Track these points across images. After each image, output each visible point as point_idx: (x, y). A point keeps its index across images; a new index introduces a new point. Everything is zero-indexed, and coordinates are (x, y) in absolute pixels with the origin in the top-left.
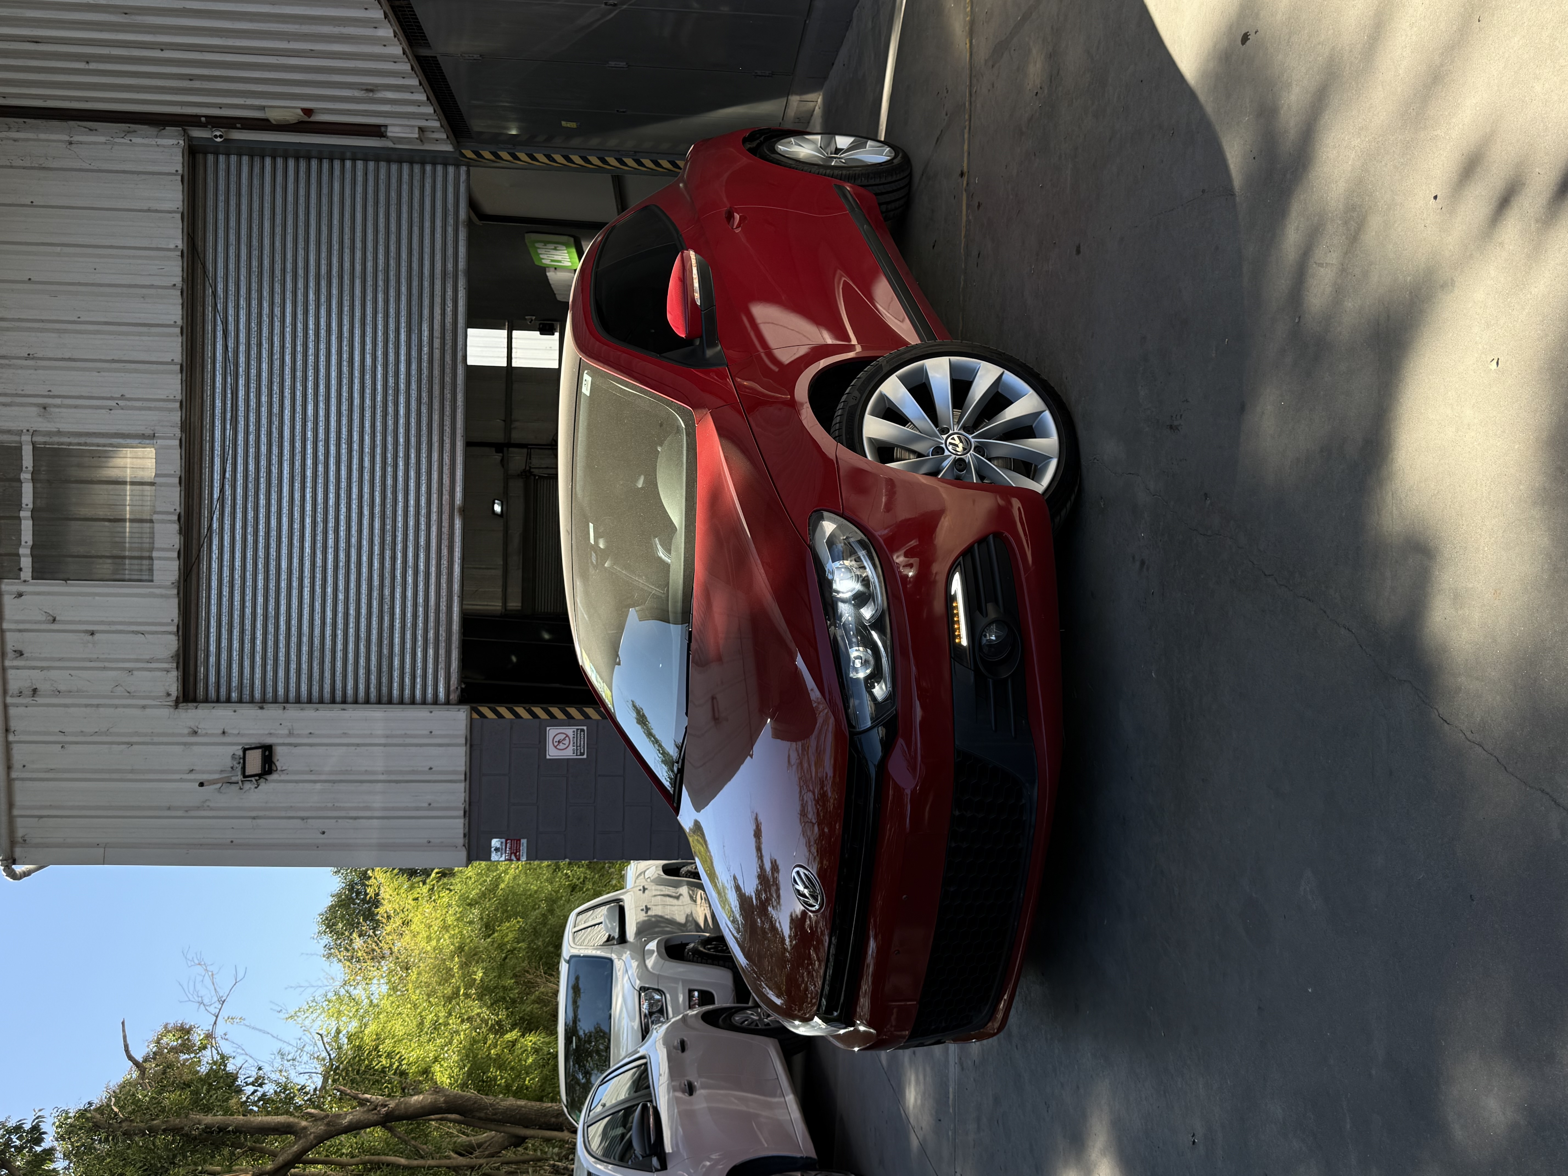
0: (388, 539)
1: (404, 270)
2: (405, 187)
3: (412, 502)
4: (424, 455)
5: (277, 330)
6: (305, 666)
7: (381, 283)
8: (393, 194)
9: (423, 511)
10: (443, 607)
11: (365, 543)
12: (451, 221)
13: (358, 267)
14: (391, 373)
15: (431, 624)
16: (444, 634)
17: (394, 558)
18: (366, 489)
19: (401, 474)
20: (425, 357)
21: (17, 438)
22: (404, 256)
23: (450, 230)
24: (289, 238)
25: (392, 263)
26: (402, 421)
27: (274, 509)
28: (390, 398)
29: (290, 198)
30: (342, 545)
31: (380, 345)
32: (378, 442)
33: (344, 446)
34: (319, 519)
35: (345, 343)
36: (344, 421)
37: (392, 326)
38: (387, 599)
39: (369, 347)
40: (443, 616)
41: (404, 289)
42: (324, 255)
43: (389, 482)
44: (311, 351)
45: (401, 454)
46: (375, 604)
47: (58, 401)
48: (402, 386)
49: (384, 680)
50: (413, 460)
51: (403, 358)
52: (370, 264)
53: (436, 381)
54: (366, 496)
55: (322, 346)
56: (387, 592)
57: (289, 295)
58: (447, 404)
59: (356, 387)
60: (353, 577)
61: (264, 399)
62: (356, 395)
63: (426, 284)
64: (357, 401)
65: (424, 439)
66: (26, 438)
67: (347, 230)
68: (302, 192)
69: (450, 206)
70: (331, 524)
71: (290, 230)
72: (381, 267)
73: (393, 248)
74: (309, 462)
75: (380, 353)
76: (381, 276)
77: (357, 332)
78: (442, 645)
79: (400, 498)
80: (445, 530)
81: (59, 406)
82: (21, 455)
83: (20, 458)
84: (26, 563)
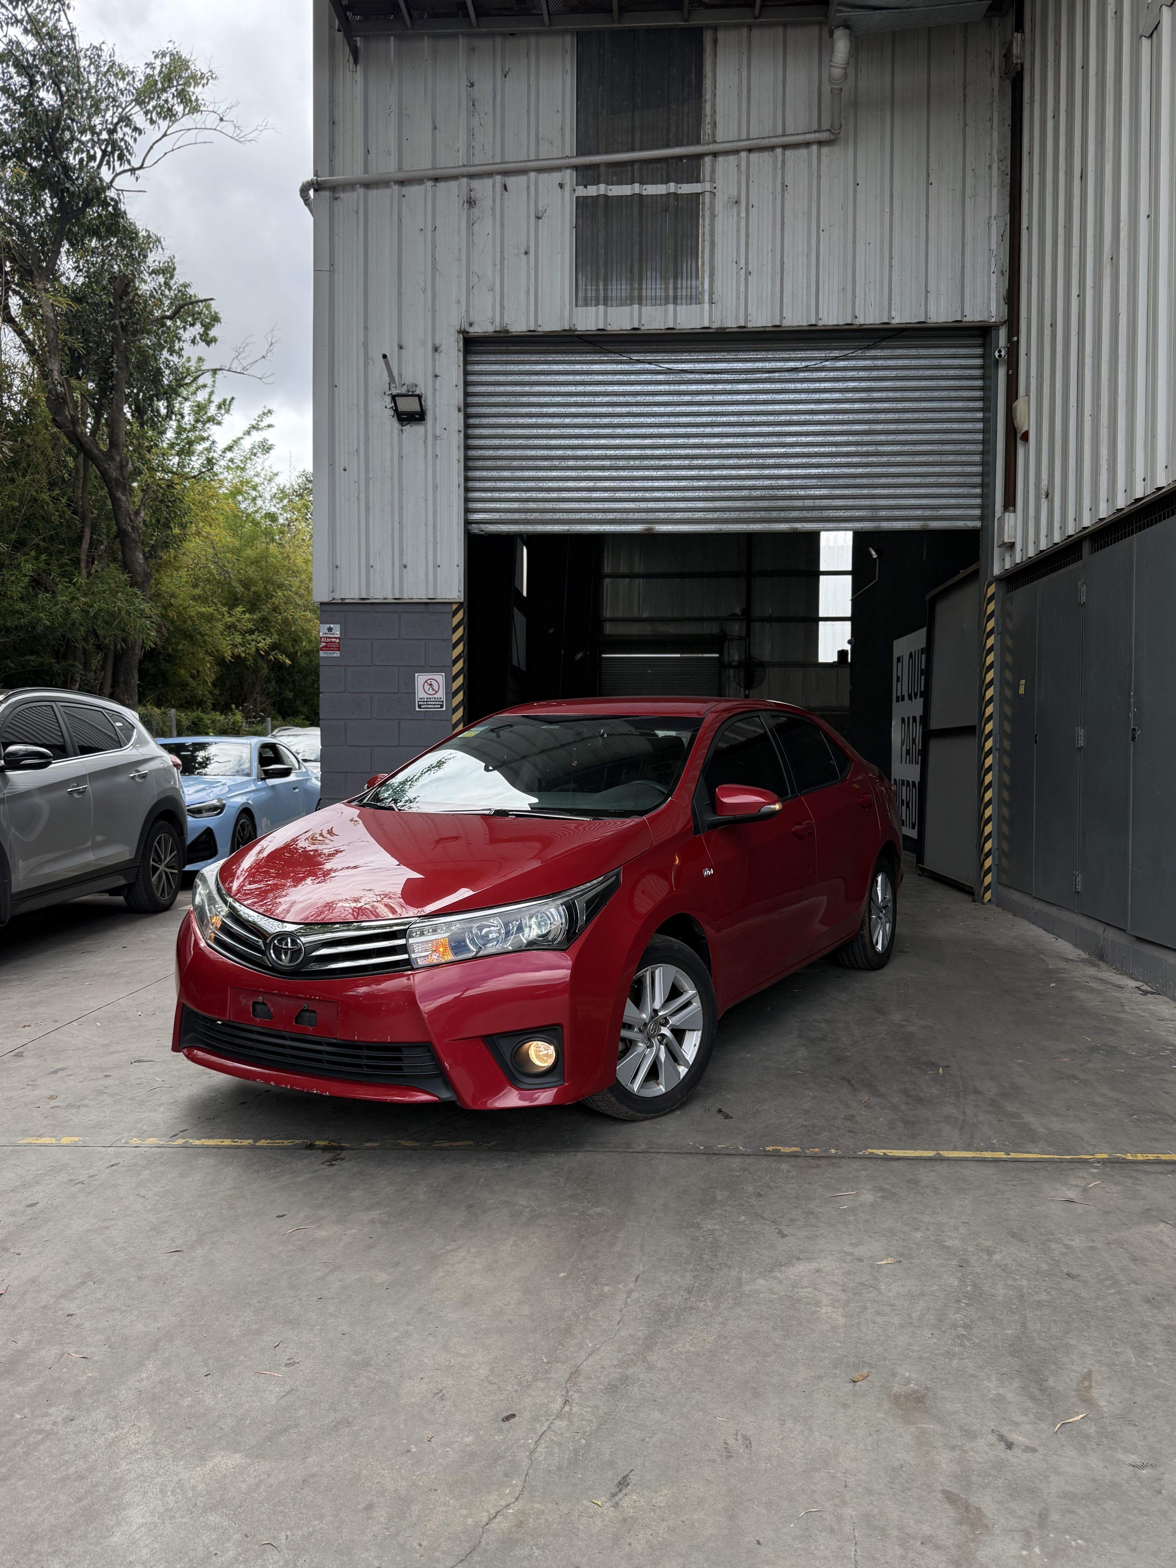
0: (621, 463)
1: (878, 470)
2: (959, 469)
3: (656, 484)
4: (701, 494)
7: (865, 449)
8: (951, 458)
9: (648, 495)
10: (558, 516)
11: (618, 441)
12: (928, 513)
13: (879, 427)
14: (778, 461)
15: (542, 505)
16: (531, 517)
17: (603, 468)
18: (668, 441)
20: (794, 492)
21: (707, 178)
22: (892, 470)
23: (919, 512)
25: (885, 459)
26: (734, 472)
28: (754, 461)
30: (616, 420)
31: (805, 450)
32: (712, 451)
33: (709, 419)
34: (639, 399)
35: (808, 417)
36: (733, 419)
37: (824, 460)
38: (564, 463)
39: (804, 439)
40: (549, 516)
41: (860, 470)
42: (891, 394)
43: (675, 462)
45: (702, 473)
46: (560, 453)
47: (743, 215)
48: (767, 472)
49: (489, 463)
50: (696, 484)
51: (794, 471)
52: (883, 438)
53: (773, 504)
54: (661, 441)
55: (803, 396)
56: (571, 463)
58: (751, 515)
59: (766, 429)
60: (585, 431)
62: (757, 429)
63: (865, 491)
64: (751, 429)
65: (717, 494)
66: (707, 186)
67: (917, 416)
68: (952, 372)
69: (941, 512)
70: (635, 409)
72: (880, 448)
73: (899, 459)
74: (694, 387)
75: (798, 450)
76: (871, 448)
77: (818, 428)
78: (522, 516)
80: (631, 516)
81: (738, 215)
82: (692, 183)
83: (688, 182)
84: (592, 191)
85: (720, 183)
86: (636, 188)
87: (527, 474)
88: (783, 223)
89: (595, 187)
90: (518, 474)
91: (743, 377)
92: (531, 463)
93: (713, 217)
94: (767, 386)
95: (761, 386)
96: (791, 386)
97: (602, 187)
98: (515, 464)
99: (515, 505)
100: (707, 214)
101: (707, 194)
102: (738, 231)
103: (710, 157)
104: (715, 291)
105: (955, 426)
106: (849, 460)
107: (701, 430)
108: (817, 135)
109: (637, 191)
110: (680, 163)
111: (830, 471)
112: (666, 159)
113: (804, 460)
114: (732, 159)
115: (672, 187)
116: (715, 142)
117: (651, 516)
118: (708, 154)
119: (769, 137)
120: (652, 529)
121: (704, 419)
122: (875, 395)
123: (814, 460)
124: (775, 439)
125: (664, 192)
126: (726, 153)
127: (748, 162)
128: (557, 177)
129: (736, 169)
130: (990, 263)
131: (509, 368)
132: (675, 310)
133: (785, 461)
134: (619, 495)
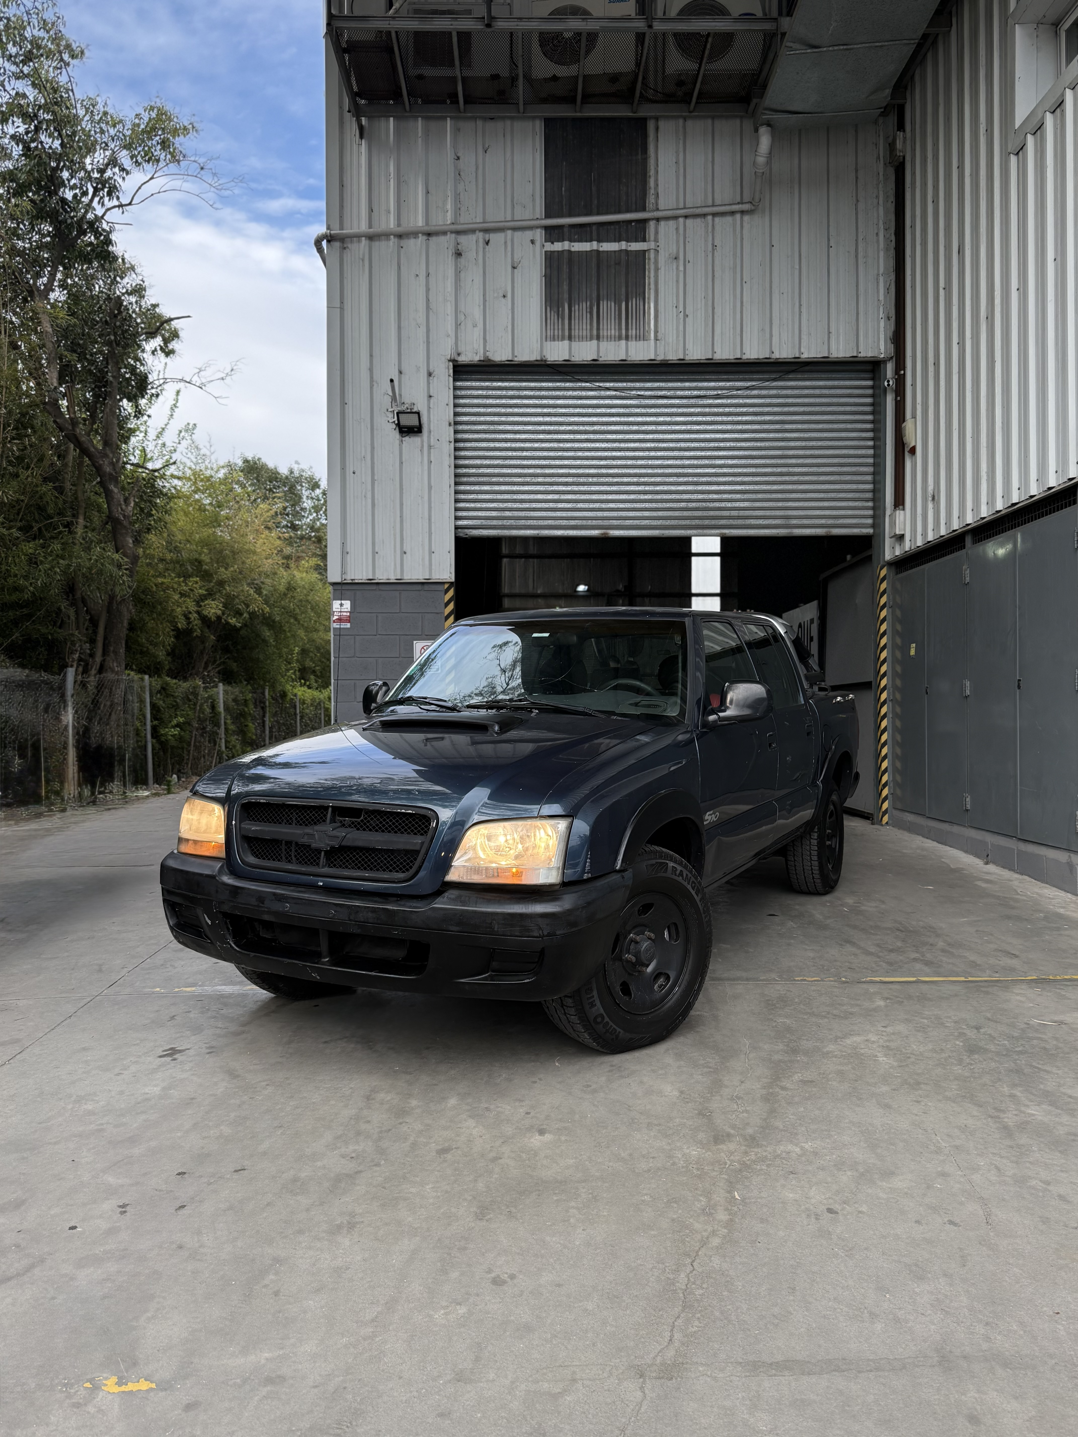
0: (582, 480)
1: (790, 487)
3: (610, 497)
4: (647, 505)
7: (779, 470)
9: (603, 506)
10: (530, 522)
11: (578, 462)
13: (791, 452)
14: (709, 479)
15: (516, 514)
16: (506, 524)
17: (566, 484)
18: (619, 462)
19: (632, 488)
20: (723, 505)
21: (652, 238)
22: (801, 487)
23: (823, 521)
25: (796, 478)
26: (673, 488)
28: (690, 479)
30: (577, 445)
32: (656, 471)
33: (652, 445)
34: (596, 428)
35: (732, 444)
36: (672, 445)
37: (746, 479)
38: (534, 480)
39: (730, 462)
40: (523, 522)
41: (775, 487)
42: (800, 426)
43: (625, 480)
45: (647, 488)
46: (531, 471)
47: (681, 269)
48: (700, 488)
49: (472, 479)
50: (642, 497)
51: (722, 488)
52: (793, 461)
54: (614, 463)
55: (729, 427)
56: (540, 480)
58: (688, 522)
59: (699, 453)
60: (552, 454)
62: (692, 453)
63: (780, 504)
65: (660, 505)
66: (652, 245)
67: (820, 443)
69: (841, 522)
70: (592, 436)
72: (791, 470)
73: (807, 478)
74: (640, 419)
75: (725, 470)
76: (784, 470)
77: (741, 453)
78: (500, 522)
79: (614, 488)
80: (590, 523)
81: (677, 269)
82: (639, 242)
83: (636, 241)
84: (558, 246)
85: (662, 242)
86: (594, 245)
87: (503, 488)
88: (713, 276)
89: (560, 244)
90: (496, 488)
91: (680, 410)
92: (507, 479)
93: (657, 269)
94: (700, 419)
95: (695, 419)
96: (719, 419)
97: (566, 243)
98: (494, 479)
99: (494, 514)
100: (652, 267)
101: (652, 252)
102: (677, 281)
103: (654, 222)
104: (659, 330)
105: (851, 452)
106: (767, 479)
107: (646, 454)
108: (740, 206)
109: (595, 248)
110: (629, 226)
111: (751, 487)
112: (618, 223)
113: (731, 479)
114: (671, 223)
115: (623, 245)
116: (658, 209)
117: (606, 523)
118: (653, 219)
119: (701, 207)
120: (607, 534)
121: (648, 445)
122: (787, 426)
123: (739, 479)
124: (707, 462)
125: (617, 249)
126: (667, 218)
127: (685, 226)
128: (529, 235)
129: (675, 232)
130: (879, 311)
131: (490, 393)
132: (627, 345)
133: (715, 479)
134: (580, 505)
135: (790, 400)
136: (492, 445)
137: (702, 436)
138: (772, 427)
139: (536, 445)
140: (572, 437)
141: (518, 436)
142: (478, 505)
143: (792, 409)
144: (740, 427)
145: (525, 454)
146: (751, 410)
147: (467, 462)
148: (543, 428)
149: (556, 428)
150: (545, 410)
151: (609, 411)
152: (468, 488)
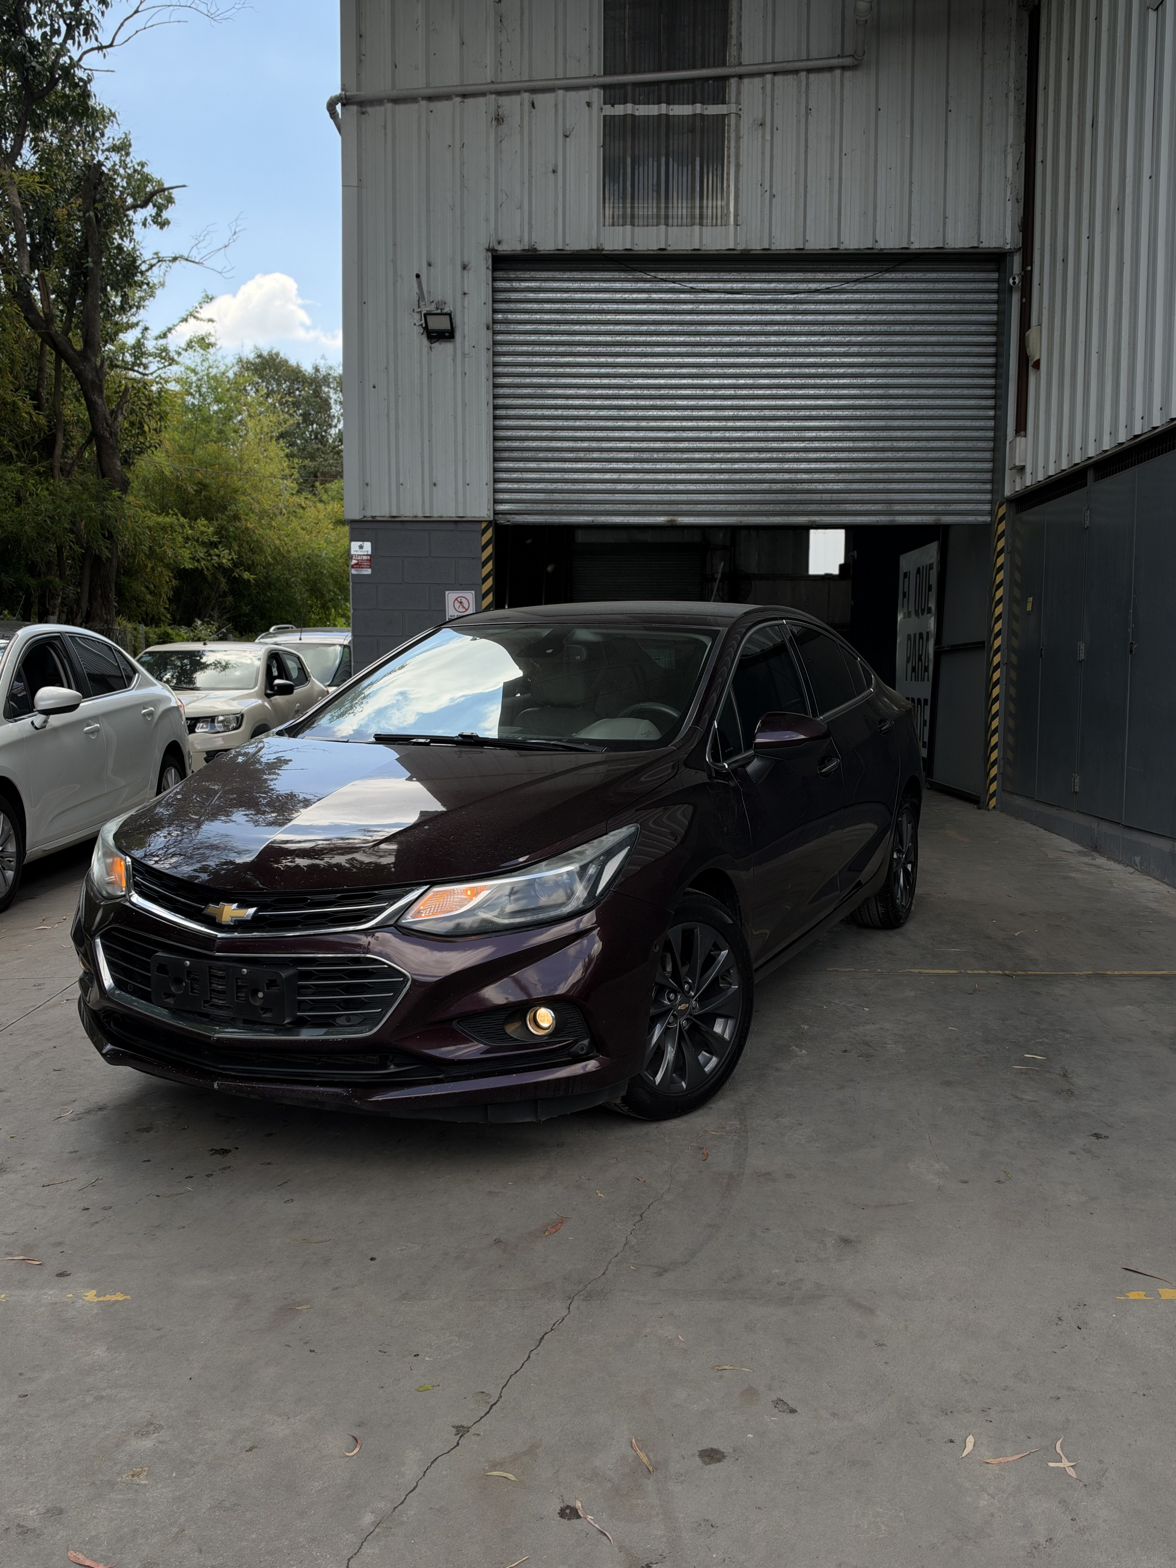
0: (645, 455)
1: (894, 465)
2: (970, 465)
3: (679, 477)
4: (722, 487)
5: (836, 349)
6: (528, 380)
7: (881, 444)
8: (963, 455)
9: (671, 487)
10: (583, 507)
11: (642, 434)
13: (896, 423)
14: (797, 455)
15: (567, 496)
16: (558, 509)
17: (627, 461)
19: (706, 466)
20: (813, 486)
21: (733, 100)
22: (907, 465)
23: (932, 507)
24: (922, 360)
25: (900, 455)
26: (754, 466)
27: (671, 349)
28: (775, 455)
29: (959, 360)
30: (641, 413)
32: (734, 445)
33: (731, 413)
34: (663, 392)
35: (827, 413)
36: (754, 413)
38: (590, 455)
39: (823, 434)
40: (575, 507)
41: (876, 465)
42: (907, 392)
43: (697, 455)
44: (818, 381)
45: (724, 466)
46: (585, 444)
47: (768, 137)
48: (786, 466)
49: (515, 454)
50: (718, 477)
51: (813, 466)
52: (899, 434)
53: (792, 497)
54: (685, 435)
55: (822, 392)
56: (596, 455)
57: (870, 360)
58: (770, 507)
59: (786, 424)
60: (610, 424)
61: (773, 339)
62: (777, 424)
63: (881, 486)
64: (771, 424)
65: (737, 487)
66: (733, 108)
68: (965, 370)
69: (953, 507)
70: (658, 402)
71: (930, 360)
72: (895, 444)
73: (913, 455)
74: (716, 381)
75: (816, 444)
76: (887, 444)
77: (836, 423)
78: (548, 507)
79: (684, 466)
80: (654, 507)
81: (763, 138)
82: (718, 104)
83: (714, 103)
84: (619, 110)
85: (745, 105)
86: (663, 109)
87: (552, 465)
88: (807, 147)
89: (622, 106)
90: (544, 465)
91: (765, 371)
92: (556, 455)
93: (738, 138)
94: (788, 381)
95: (782, 381)
96: (812, 381)
97: (629, 106)
98: (541, 455)
99: (541, 496)
100: (733, 135)
101: (733, 117)
102: (763, 153)
103: (736, 79)
104: (740, 213)
105: (968, 423)
106: (865, 455)
107: (723, 424)
108: (841, 60)
109: (664, 112)
110: (705, 85)
111: (847, 465)
112: (692, 80)
113: (823, 455)
114: (757, 81)
115: (698, 108)
116: (740, 64)
117: (674, 508)
119: (794, 61)
120: (674, 521)
121: (727, 413)
122: (892, 392)
123: (832, 455)
124: (795, 434)
125: (690, 113)
126: (752, 75)
127: (773, 84)
128: (584, 95)
129: (761, 91)
130: (1006, 190)
131: (537, 349)
132: (701, 231)
133: (803, 455)
134: (643, 487)
135: (896, 360)
136: (539, 412)
137: (790, 402)
138: (875, 392)
139: (593, 413)
140: (635, 402)
141: (570, 402)
142: (523, 486)
143: (898, 370)
144: (835, 392)
145: (578, 423)
146: (850, 371)
147: (509, 433)
148: (599, 392)
149: (616, 392)
150: (603, 371)
151: (679, 371)
152: (511, 465)
